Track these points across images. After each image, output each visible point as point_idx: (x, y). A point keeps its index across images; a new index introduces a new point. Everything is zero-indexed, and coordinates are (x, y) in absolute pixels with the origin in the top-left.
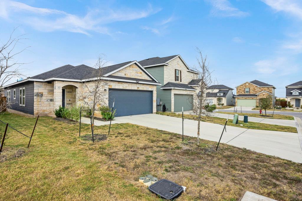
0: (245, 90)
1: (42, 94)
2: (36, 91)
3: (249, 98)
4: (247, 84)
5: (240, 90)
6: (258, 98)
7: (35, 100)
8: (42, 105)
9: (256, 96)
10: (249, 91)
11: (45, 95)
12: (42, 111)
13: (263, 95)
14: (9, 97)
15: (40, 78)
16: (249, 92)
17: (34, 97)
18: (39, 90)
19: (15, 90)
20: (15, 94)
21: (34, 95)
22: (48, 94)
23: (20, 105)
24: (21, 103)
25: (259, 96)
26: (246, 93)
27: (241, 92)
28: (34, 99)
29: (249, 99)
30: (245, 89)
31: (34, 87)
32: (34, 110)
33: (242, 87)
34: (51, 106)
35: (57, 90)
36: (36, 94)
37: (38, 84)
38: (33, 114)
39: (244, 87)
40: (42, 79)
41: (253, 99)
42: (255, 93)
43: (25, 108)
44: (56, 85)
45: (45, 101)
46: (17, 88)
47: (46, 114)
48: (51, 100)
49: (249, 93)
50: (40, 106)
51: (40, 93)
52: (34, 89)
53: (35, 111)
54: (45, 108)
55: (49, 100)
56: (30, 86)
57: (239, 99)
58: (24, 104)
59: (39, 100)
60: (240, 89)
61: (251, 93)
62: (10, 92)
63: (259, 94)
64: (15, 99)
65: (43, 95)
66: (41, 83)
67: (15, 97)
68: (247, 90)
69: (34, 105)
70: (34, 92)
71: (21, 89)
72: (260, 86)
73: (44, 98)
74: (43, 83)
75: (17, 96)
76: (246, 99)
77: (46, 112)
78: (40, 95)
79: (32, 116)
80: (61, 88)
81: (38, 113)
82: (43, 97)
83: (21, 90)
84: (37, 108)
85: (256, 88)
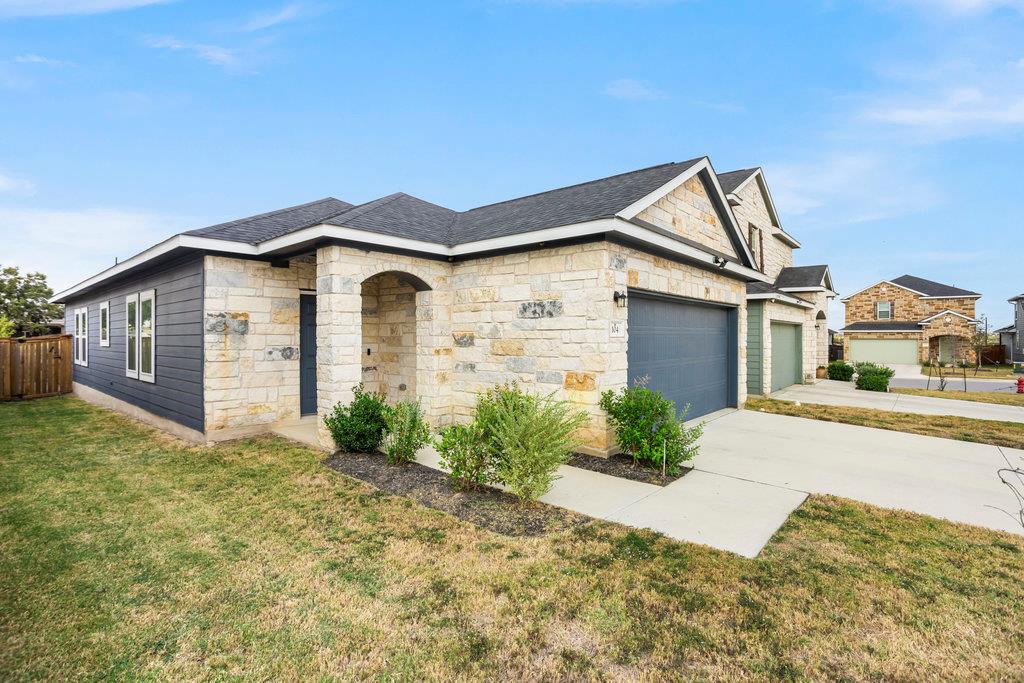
0: (875, 310)
1: (246, 323)
2: (213, 304)
3: (893, 334)
4: (884, 289)
5: (857, 308)
6: (928, 334)
7: (209, 354)
8: (246, 379)
9: (920, 327)
10: (892, 310)
11: (261, 328)
12: (245, 411)
13: (946, 325)
14: (80, 337)
15: (235, 238)
16: (892, 316)
17: (202, 335)
18: (230, 298)
19: (104, 305)
20: (104, 326)
21: (207, 326)
22: (272, 322)
23: (130, 374)
24: (132, 366)
25: (928, 327)
26: (879, 320)
27: (862, 317)
28: (206, 345)
29: (893, 337)
30: (875, 305)
31: (203, 287)
32: (208, 408)
33: (865, 297)
34: (286, 382)
35: (335, 298)
36: (213, 321)
37: (228, 268)
38: (201, 429)
39: (874, 299)
40: (249, 241)
41: (907, 339)
42: (911, 318)
43: (153, 388)
44: (334, 268)
45: (261, 355)
46: (114, 298)
47: (266, 425)
48: (284, 350)
49: (889, 319)
50: (235, 383)
51: (235, 316)
52: (207, 293)
53: (213, 414)
54: (258, 396)
55: (277, 355)
56: (182, 282)
57: (857, 339)
58: (147, 369)
59: (232, 354)
60: (859, 304)
61: (899, 320)
62: (84, 315)
63: (929, 322)
64: (105, 343)
65: (251, 326)
66: (239, 265)
67: (104, 338)
68: (884, 307)
69: (207, 383)
70: (202, 310)
71: (131, 298)
72: (932, 295)
73: (252, 340)
74: (250, 263)
75: (116, 333)
76: (880, 338)
77: (265, 417)
78: (237, 326)
79: (193, 434)
80: (358, 289)
81: (225, 420)
82: (247, 336)
83: (132, 307)
84: (220, 395)
85: (915, 302)
